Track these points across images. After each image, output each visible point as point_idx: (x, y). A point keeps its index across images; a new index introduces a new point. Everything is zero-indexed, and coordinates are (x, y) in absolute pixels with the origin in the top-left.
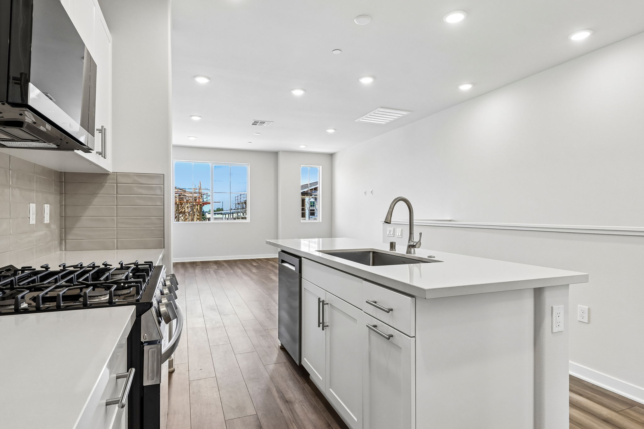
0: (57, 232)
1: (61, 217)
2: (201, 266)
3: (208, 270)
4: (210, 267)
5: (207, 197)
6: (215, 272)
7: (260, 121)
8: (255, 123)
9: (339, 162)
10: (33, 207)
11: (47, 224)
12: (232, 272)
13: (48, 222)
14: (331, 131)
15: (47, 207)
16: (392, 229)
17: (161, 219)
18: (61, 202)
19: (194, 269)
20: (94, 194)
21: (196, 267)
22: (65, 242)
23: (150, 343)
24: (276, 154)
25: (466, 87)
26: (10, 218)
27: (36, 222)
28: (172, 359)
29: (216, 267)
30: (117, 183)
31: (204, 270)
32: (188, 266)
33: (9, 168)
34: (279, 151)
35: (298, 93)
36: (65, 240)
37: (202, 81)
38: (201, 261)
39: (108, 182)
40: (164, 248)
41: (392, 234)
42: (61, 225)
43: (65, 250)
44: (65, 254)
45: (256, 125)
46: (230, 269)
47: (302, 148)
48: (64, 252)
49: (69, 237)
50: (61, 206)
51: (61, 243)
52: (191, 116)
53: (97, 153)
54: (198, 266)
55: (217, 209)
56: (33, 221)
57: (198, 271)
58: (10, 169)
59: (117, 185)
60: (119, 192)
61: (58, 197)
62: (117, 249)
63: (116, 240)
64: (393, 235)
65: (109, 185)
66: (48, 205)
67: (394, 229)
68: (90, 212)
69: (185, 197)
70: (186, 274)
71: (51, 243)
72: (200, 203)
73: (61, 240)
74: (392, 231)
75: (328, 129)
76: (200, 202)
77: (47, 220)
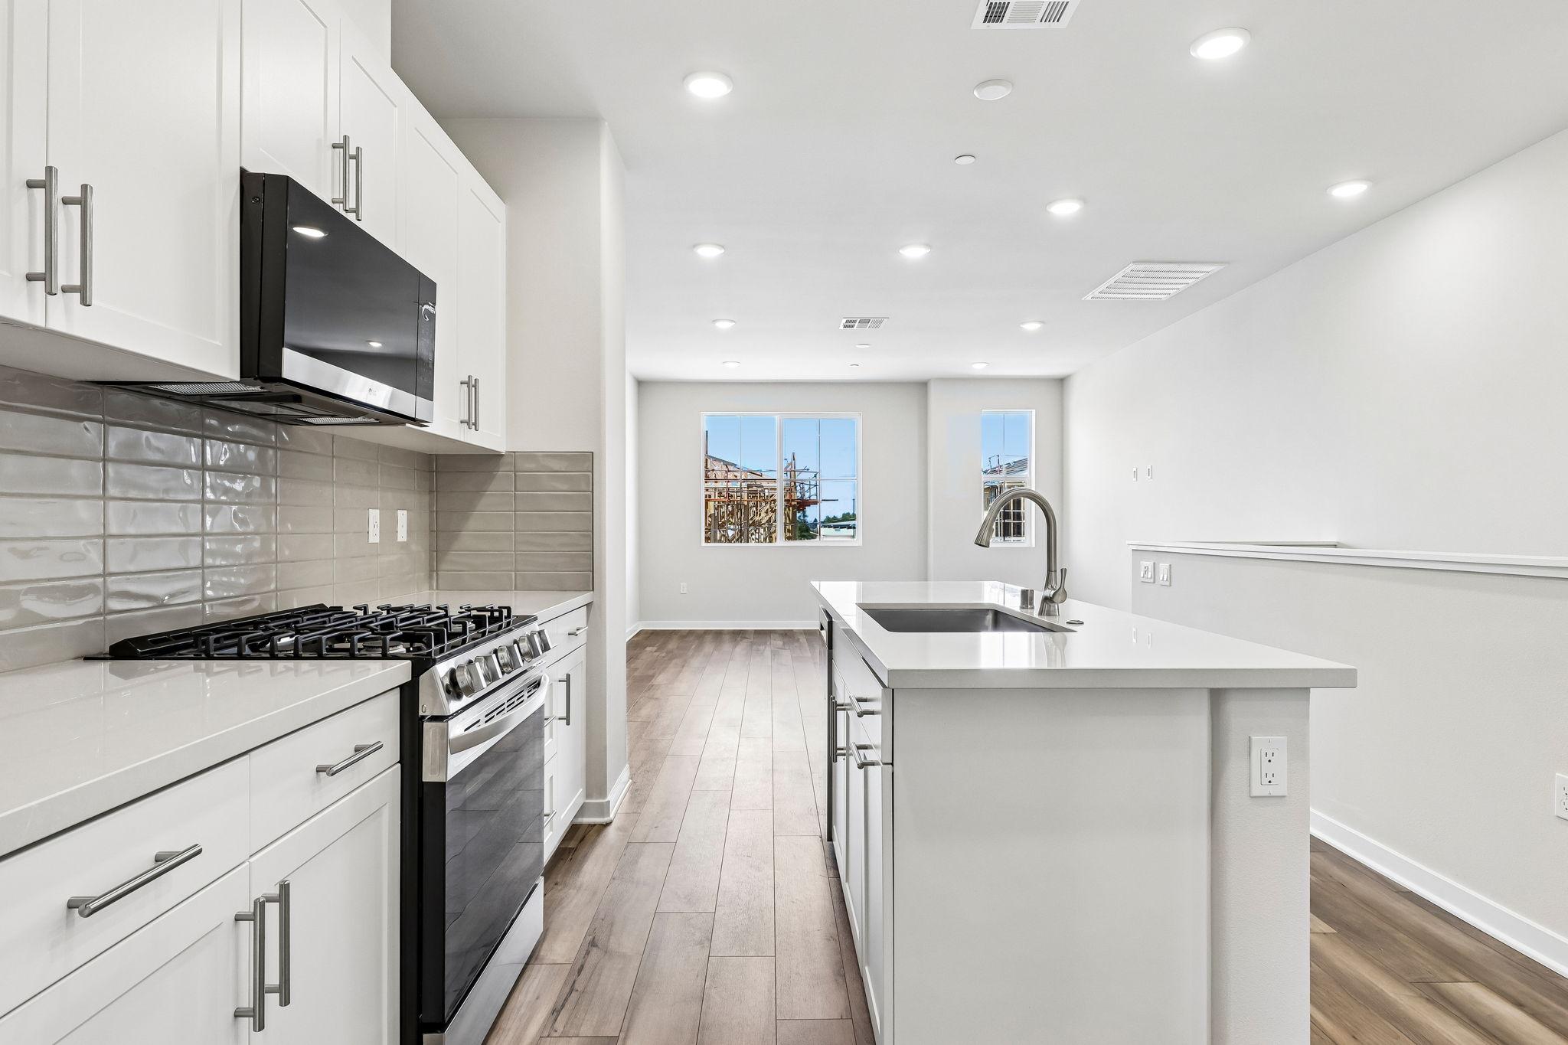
0: (424, 557)
1: (432, 531)
2: (752, 640)
3: (761, 648)
4: (768, 643)
5: (810, 489)
6: (774, 654)
7: (859, 320)
8: (849, 324)
9: (1078, 397)
10: (374, 515)
11: (402, 543)
12: (810, 655)
13: (405, 539)
14: (1032, 327)
15: (402, 516)
16: (1150, 564)
17: (589, 536)
18: (430, 506)
19: (735, 646)
20: (480, 492)
21: (741, 641)
22: (437, 574)
23: (435, 719)
24: (922, 386)
25: (1349, 191)
26: (334, 533)
27: (380, 540)
28: (607, 800)
29: (780, 643)
30: (515, 472)
31: (754, 647)
32: (727, 638)
33: (331, 454)
34: (929, 380)
35: (915, 253)
36: (437, 571)
37: (709, 252)
38: (755, 630)
39: (501, 470)
40: (593, 590)
41: (1149, 576)
42: (431, 545)
43: (437, 589)
44: (437, 594)
45: (852, 326)
46: (808, 649)
47: (979, 368)
48: (435, 592)
49: (443, 566)
50: (431, 512)
51: (430, 577)
52: (714, 321)
53: (462, 422)
54: (746, 640)
55: (844, 515)
56: (374, 537)
57: (741, 648)
58: (333, 457)
59: (515, 475)
60: (518, 487)
61: (426, 498)
62: (515, 589)
63: (513, 573)
64: (1152, 581)
65: (503, 474)
66: (405, 512)
67: (1154, 563)
68: (474, 523)
69: (760, 489)
70: (716, 653)
71: (411, 576)
72: (793, 503)
73: (431, 571)
74: (1150, 569)
75: (1023, 323)
76: (793, 500)
77: (402, 536)
